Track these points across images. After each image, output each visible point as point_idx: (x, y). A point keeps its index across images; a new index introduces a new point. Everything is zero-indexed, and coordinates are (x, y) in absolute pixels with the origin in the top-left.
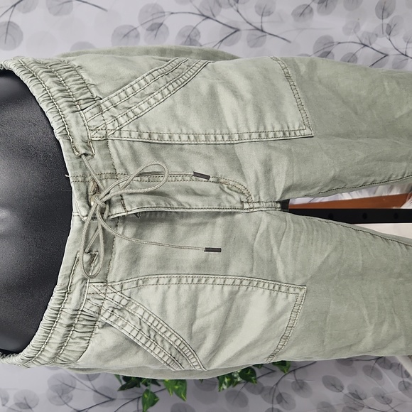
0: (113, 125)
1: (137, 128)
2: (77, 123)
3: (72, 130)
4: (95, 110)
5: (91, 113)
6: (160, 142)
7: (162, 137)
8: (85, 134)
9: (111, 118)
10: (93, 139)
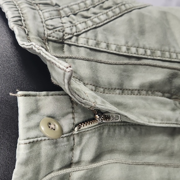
0: (71, 30)
1: (96, 36)
2: (35, 18)
3: (28, 22)
4: (55, 13)
5: (50, 14)
6: (118, 53)
7: (120, 48)
8: (41, 30)
9: (69, 23)
10: (49, 38)
